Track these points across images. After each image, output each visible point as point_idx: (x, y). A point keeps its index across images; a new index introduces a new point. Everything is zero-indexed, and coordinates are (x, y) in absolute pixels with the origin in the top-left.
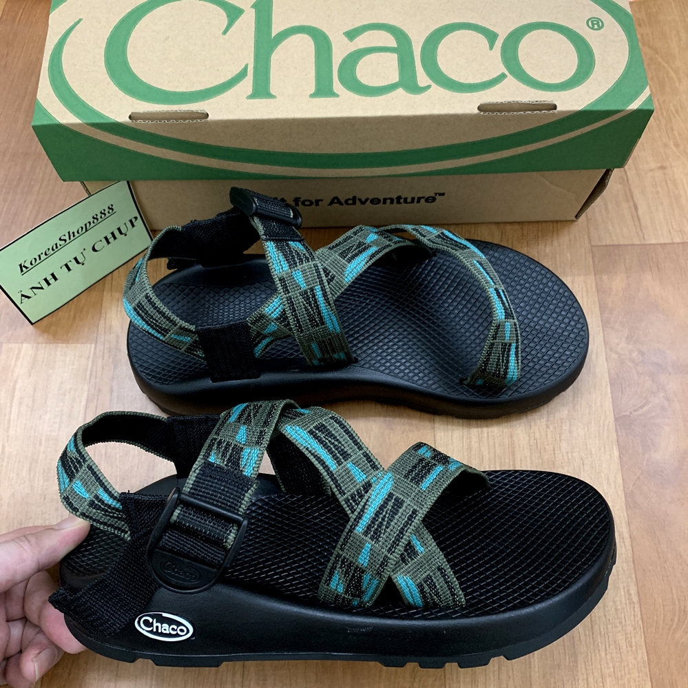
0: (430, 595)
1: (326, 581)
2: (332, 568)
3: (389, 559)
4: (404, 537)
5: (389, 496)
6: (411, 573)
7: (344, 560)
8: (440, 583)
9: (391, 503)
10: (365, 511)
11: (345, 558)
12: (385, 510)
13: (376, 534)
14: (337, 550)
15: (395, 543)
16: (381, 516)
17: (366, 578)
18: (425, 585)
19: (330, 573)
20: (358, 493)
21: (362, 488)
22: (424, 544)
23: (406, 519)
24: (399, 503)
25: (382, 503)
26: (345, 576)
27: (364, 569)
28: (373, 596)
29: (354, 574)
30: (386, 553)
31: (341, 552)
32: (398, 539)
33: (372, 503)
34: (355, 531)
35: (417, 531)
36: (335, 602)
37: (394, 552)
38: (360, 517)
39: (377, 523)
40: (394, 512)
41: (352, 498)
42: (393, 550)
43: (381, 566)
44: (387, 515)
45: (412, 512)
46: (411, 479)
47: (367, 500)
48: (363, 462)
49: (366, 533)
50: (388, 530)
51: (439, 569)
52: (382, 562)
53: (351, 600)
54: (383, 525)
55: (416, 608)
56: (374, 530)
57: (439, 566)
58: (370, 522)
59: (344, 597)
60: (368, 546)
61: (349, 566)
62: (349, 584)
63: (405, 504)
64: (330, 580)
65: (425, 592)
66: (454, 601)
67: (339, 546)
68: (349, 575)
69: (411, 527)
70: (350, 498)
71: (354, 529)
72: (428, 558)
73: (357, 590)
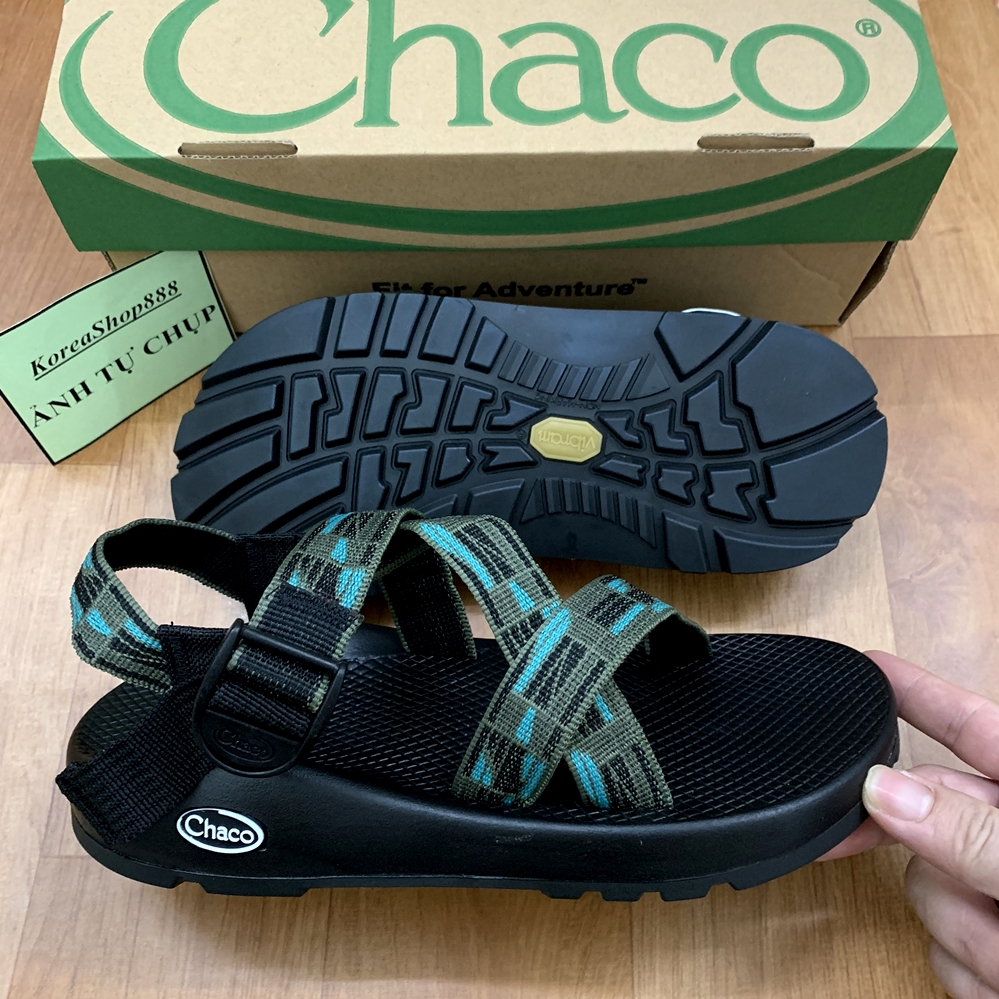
0: (620, 786)
1: (466, 769)
2: (476, 749)
3: (562, 731)
4: (585, 699)
5: (563, 641)
6: (592, 749)
7: (494, 735)
8: (635, 770)
9: (566, 651)
10: (528, 661)
11: (495, 732)
12: (558, 660)
13: (544, 694)
14: (485, 721)
15: (572, 708)
16: (552, 669)
17: (528, 761)
18: (612, 770)
19: (472, 757)
20: (522, 626)
21: (528, 620)
22: (614, 709)
23: (589, 674)
24: (578, 651)
25: (553, 651)
26: (495, 760)
27: (525, 747)
28: (536, 790)
29: (508, 757)
30: (558, 723)
31: (489, 724)
32: (577, 700)
33: (538, 650)
34: (513, 692)
35: (604, 691)
36: (478, 799)
37: (569, 721)
38: (520, 670)
39: (545, 678)
40: (572, 663)
41: (513, 632)
42: (569, 718)
43: (550, 742)
44: (561, 668)
45: (598, 664)
46: (598, 619)
47: (532, 647)
48: (532, 583)
49: (528, 694)
50: (562, 689)
51: (635, 749)
52: (552, 737)
53: (502, 797)
54: (554, 681)
55: (598, 809)
56: (541, 690)
57: (635, 744)
58: (534, 678)
59: (492, 793)
60: (531, 713)
61: (502, 745)
62: (500, 773)
63: (587, 653)
64: (471, 767)
65: (612, 781)
66: (656, 800)
67: (487, 715)
68: (501, 758)
69: (596, 686)
70: (509, 631)
71: (511, 687)
72: (620, 730)
73: (513, 782)
